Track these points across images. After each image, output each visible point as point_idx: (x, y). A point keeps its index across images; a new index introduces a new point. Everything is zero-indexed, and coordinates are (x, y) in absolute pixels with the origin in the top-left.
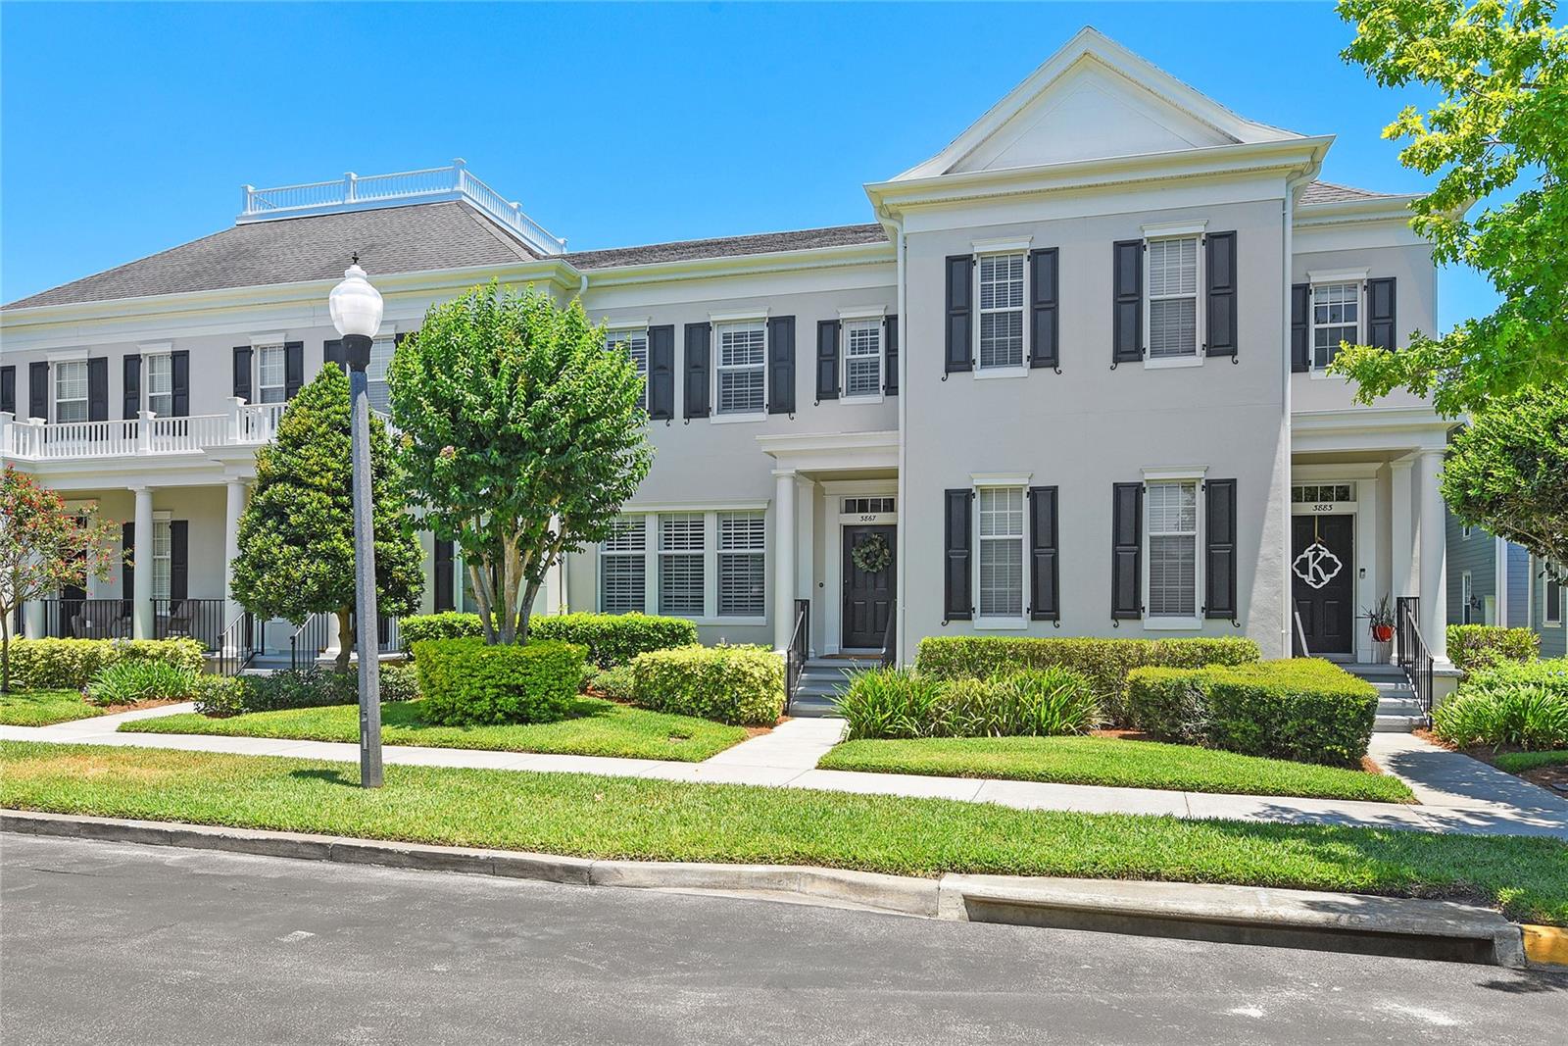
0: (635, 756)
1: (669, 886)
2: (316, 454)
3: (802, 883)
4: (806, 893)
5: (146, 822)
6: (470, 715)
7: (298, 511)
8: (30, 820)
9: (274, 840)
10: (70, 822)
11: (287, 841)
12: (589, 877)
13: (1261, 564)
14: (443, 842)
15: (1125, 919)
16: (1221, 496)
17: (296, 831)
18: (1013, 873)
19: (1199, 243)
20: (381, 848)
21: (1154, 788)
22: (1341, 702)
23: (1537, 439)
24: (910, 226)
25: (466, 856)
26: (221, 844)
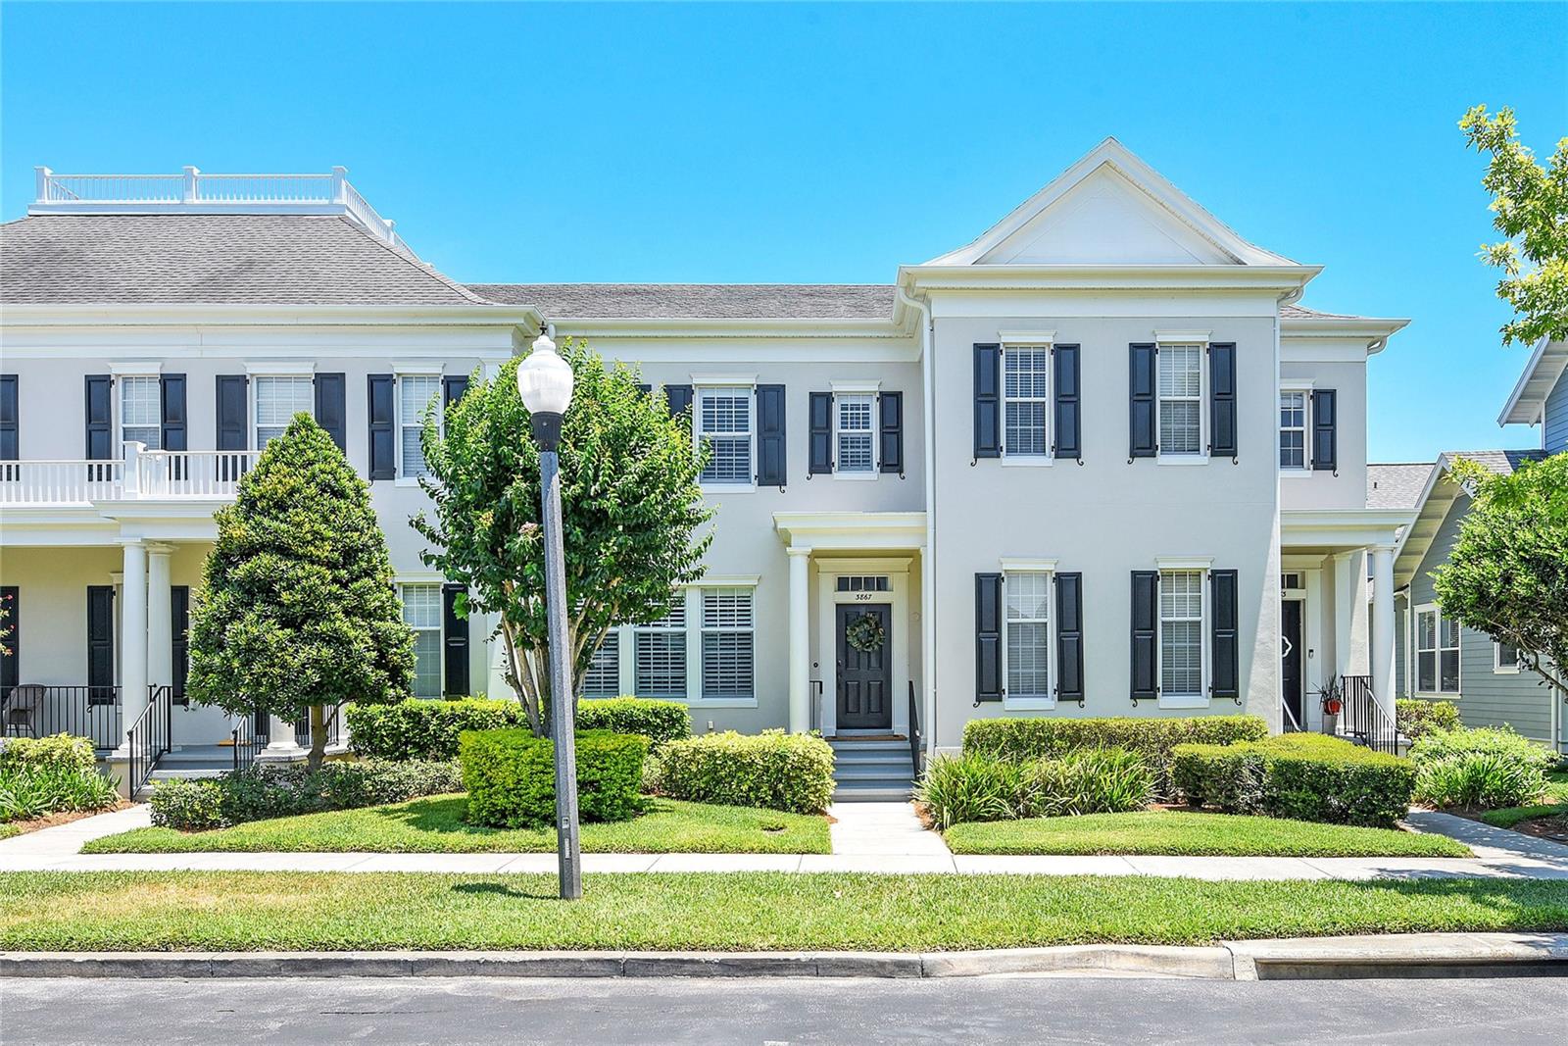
0: (763, 851)
1: (995, 972)
2: (307, 520)
3: (1108, 960)
4: (1112, 969)
5: (359, 952)
6: (536, 815)
7: (290, 587)
8: (204, 961)
9: (552, 960)
10: (265, 961)
11: (568, 960)
12: (924, 972)
13: (1258, 647)
14: (739, 947)
15: (1373, 968)
16: (1225, 585)
17: (564, 949)
18: (1272, 936)
19: (1202, 351)
20: (686, 958)
21: (1268, 856)
22: (1392, 773)
23: (1556, 555)
24: (940, 309)
25: (785, 960)
26: (482, 969)
